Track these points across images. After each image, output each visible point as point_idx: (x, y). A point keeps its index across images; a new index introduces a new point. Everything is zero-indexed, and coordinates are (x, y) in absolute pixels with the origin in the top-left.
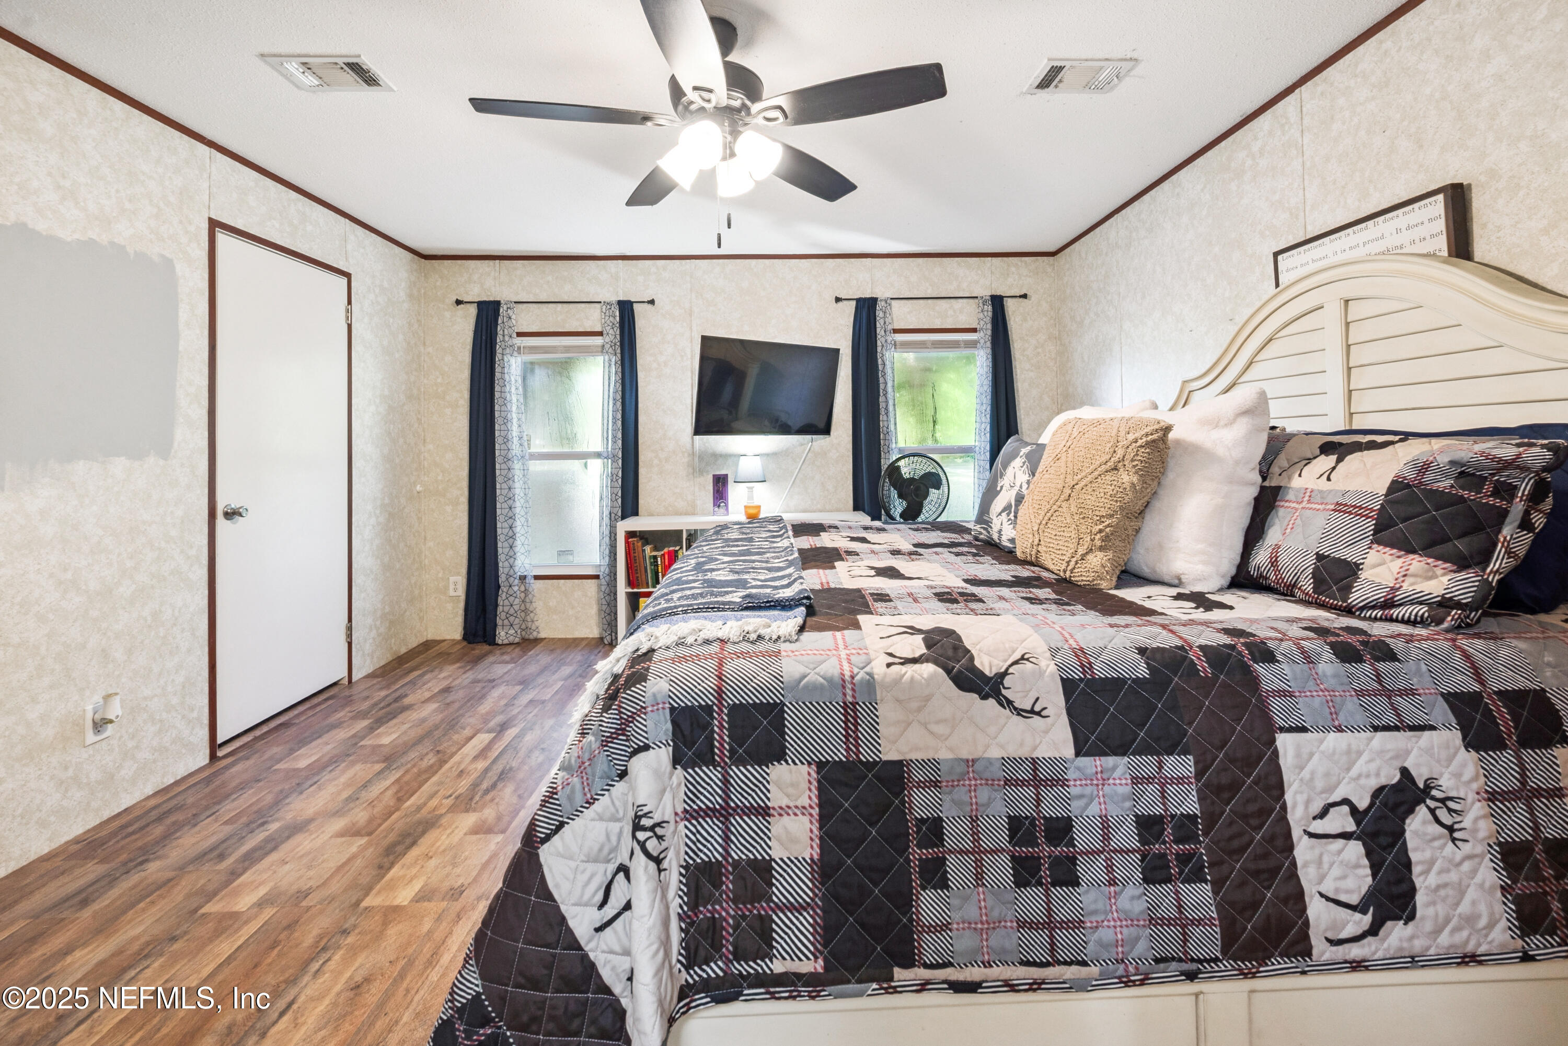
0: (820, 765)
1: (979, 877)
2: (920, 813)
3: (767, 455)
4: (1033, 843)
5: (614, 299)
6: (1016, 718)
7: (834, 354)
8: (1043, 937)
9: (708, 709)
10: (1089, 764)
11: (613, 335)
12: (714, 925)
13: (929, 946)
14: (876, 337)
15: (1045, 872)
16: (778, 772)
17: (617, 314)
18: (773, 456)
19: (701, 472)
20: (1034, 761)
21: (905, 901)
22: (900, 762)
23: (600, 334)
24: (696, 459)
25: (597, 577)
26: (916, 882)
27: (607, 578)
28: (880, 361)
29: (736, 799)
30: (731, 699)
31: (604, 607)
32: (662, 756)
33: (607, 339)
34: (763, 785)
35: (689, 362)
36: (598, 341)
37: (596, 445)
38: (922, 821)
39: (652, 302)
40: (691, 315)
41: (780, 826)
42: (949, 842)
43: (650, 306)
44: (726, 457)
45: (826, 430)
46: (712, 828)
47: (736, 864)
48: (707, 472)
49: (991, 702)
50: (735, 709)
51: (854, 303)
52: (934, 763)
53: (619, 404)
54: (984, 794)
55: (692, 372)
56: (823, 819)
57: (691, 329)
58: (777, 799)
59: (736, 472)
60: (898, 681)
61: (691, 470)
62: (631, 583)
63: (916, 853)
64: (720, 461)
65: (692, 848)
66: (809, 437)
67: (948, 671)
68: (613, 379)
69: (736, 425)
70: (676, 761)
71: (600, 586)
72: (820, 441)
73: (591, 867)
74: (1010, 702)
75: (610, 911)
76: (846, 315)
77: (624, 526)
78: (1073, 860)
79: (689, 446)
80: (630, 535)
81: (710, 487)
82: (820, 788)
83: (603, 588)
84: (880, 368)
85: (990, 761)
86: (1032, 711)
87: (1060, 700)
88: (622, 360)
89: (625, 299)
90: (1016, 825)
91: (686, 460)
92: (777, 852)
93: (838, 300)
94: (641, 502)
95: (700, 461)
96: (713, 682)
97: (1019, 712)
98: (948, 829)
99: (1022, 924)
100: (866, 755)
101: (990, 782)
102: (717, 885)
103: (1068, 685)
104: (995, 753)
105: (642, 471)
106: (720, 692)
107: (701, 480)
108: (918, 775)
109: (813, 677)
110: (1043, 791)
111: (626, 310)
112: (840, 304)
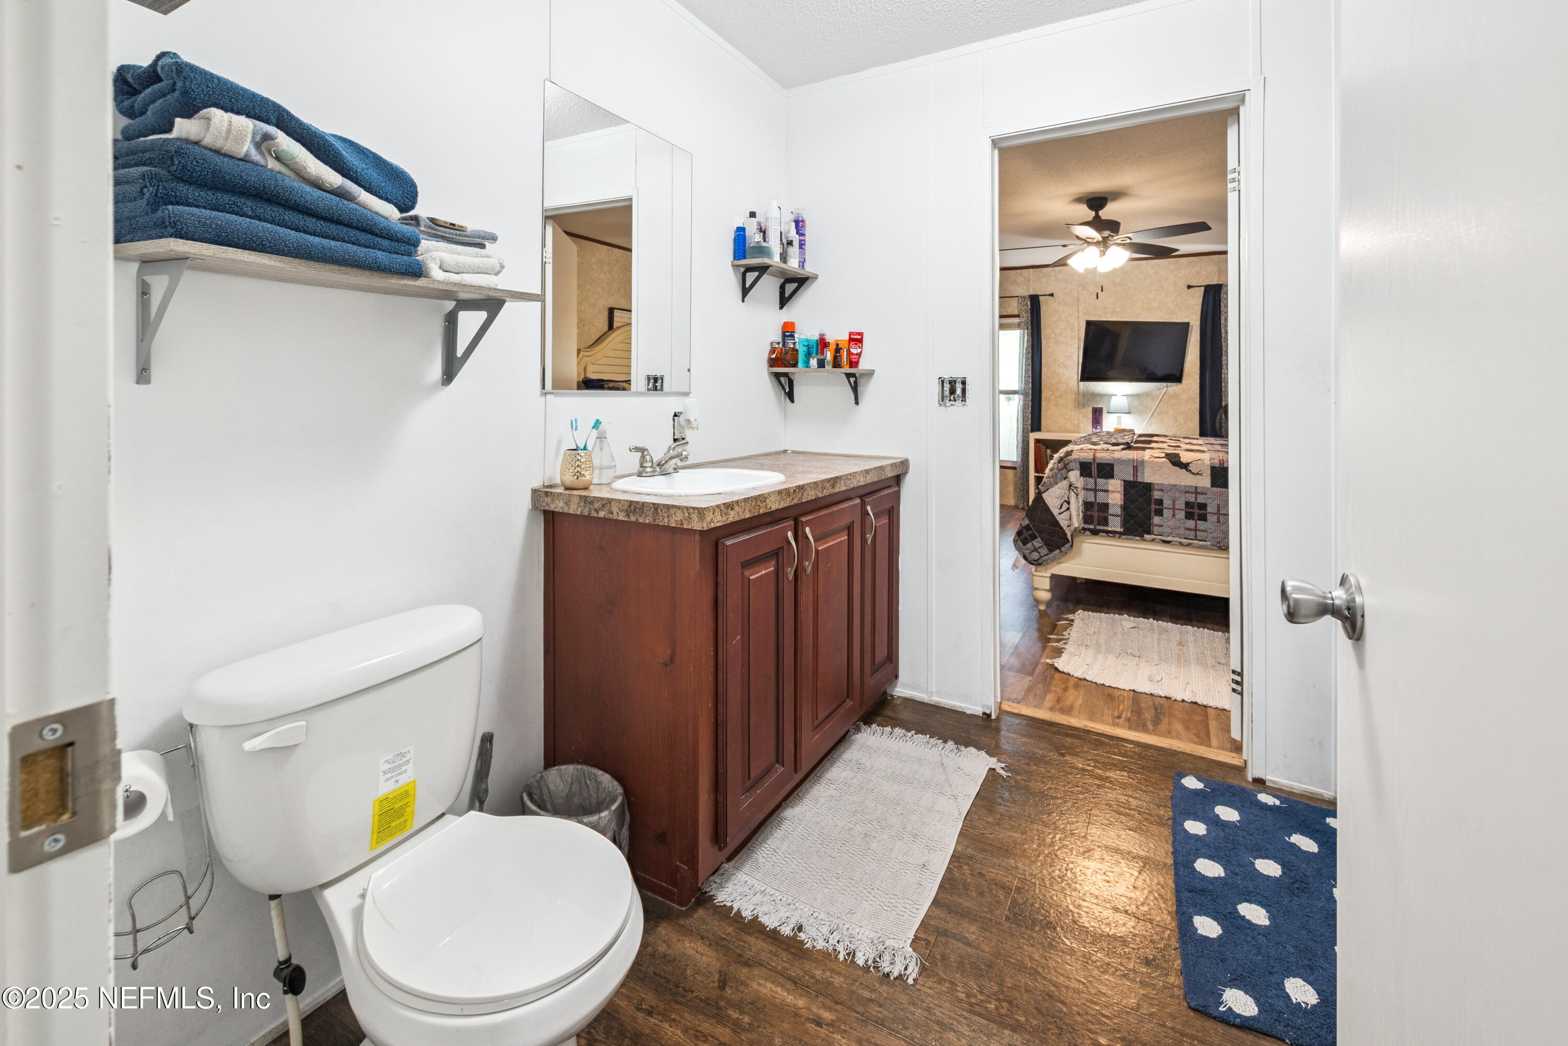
0: (1125, 481)
1: (1174, 516)
2: (1156, 497)
3: (1132, 396)
4: (1193, 509)
5: (1026, 294)
6: (1192, 475)
7: (1185, 326)
8: (1193, 533)
9: (1091, 463)
10: (1215, 489)
11: (1026, 317)
12: (1092, 516)
13: (1156, 529)
14: (1220, 313)
15: (1196, 517)
16: (1111, 481)
17: (1029, 303)
18: (1137, 396)
19: (1084, 406)
20: (1196, 487)
21: (1149, 518)
22: (1150, 484)
23: (1018, 316)
24: (1081, 397)
25: (1014, 468)
26: (1153, 513)
27: (1021, 468)
28: (1223, 331)
29: (1098, 488)
30: (1098, 461)
31: (1019, 486)
32: (1077, 473)
33: (1023, 320)
34: (1107, 484)
35: (1077, 333)
36: (1016, 320)
37: (1015, 386)
38: (1157, 499)
39: (1052, 295)
40: (1078, 302)
41: (1111, 496)
42: (1164, 506)
43: (1050, 297)
44: (1102, 396)
45: (1177, 378)
46: (1092, 494)
47: (1098, 503)
48: (1088, 406)
49: (1184, 470)
50: (1099, 464)
51: (1203, 289)
52: (1163, 485)
53: (1030, 361)
54: (1178, 495)
55: (1079, 340)
56: (1125, 495)
57: (1078, 311)
58: (1110, 488)
59: (1109, 407)
60: (1153, 461)
61: (1077, 404)
62: (1037, 471)
63: (1153, 507)
64: (1098, 399)
65: (1086, 497)
66: (1164, 384)
67: (1170, 461)
68: (1026, 344)
69: (1111, 374)
70: (1081, 475)
71: (1015, 475)
72: (1173, 388)
73: (1057, 500)
74: (1190, 471)
75: (1062, 510)
76: (1196, 300)
77: (1033, 436)
78: (1206, 515)
79: (1076, 388)
80: (1037, 441)
81: (1090, 416)
82: (1124, 486)
83: (1019, 474)
84: (1223, 335)
85: (1181, 486)
86: (1198, 474)
87: (1209, 472)
88: (1032, 333)
89: (1034, 293)
90: (1188, 504)
91: (1074, 397)
92: (1110, 502)
93: (1189, 287)
94: (1043, 423)
95: (1083, 398)
96: (1092, 457)
97: (1193, 474)
98: (1164, 502)
99: (1186, 529)
100: (1140, 480)
101: (1180, 492)
102: (1093, 508)
103: (1213, 468)
104: (1183, 484)
105: (1044, 403)
106: (1094, 459)
107: (1083, 410)
108: (1156, 487)
109: (1124, 458)
110: (1198, 496)
111: (1035, 300)
112: (1192, 290)
